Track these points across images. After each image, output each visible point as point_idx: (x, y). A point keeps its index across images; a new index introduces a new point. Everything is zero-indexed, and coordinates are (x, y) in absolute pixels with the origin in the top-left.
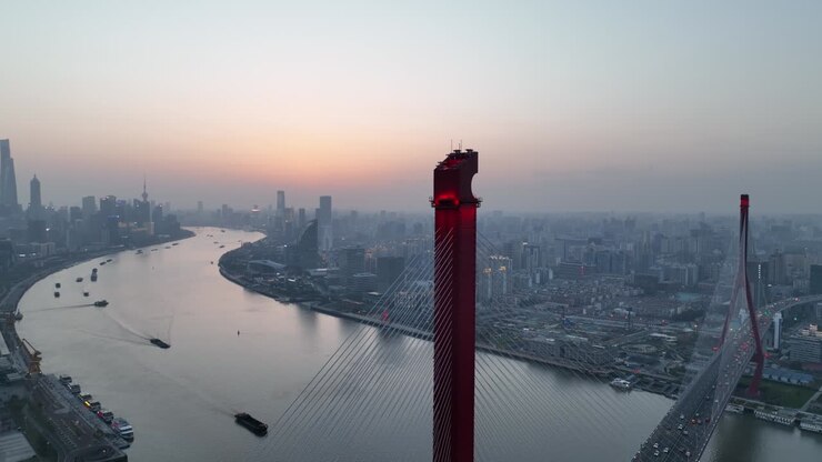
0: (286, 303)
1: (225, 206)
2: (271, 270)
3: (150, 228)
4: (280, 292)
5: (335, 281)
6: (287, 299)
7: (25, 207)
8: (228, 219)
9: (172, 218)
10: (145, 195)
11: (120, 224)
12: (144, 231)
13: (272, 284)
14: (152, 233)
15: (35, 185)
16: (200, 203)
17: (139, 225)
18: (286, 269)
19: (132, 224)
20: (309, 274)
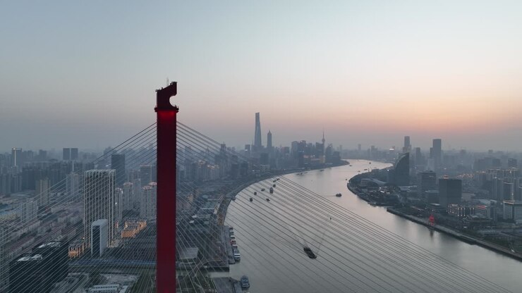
0: (374, 205)
1: (373, 147)
2: (376, 185)
3: (323, 159)
4: (374, 199)
5: (414, 195)
6: (375, 203)
7: (266, 146)
8: (374, 155)
9: (337, 153)
10: (323, 140)
11: (305, 157)
12: (319, 161)
13: (372, 193)
14: (324, 162)
15: (270, 135)
16: (360, 146)
17: (317, 157)
18: (385, 185)
19: (312, 156)
20: (400, 189)
